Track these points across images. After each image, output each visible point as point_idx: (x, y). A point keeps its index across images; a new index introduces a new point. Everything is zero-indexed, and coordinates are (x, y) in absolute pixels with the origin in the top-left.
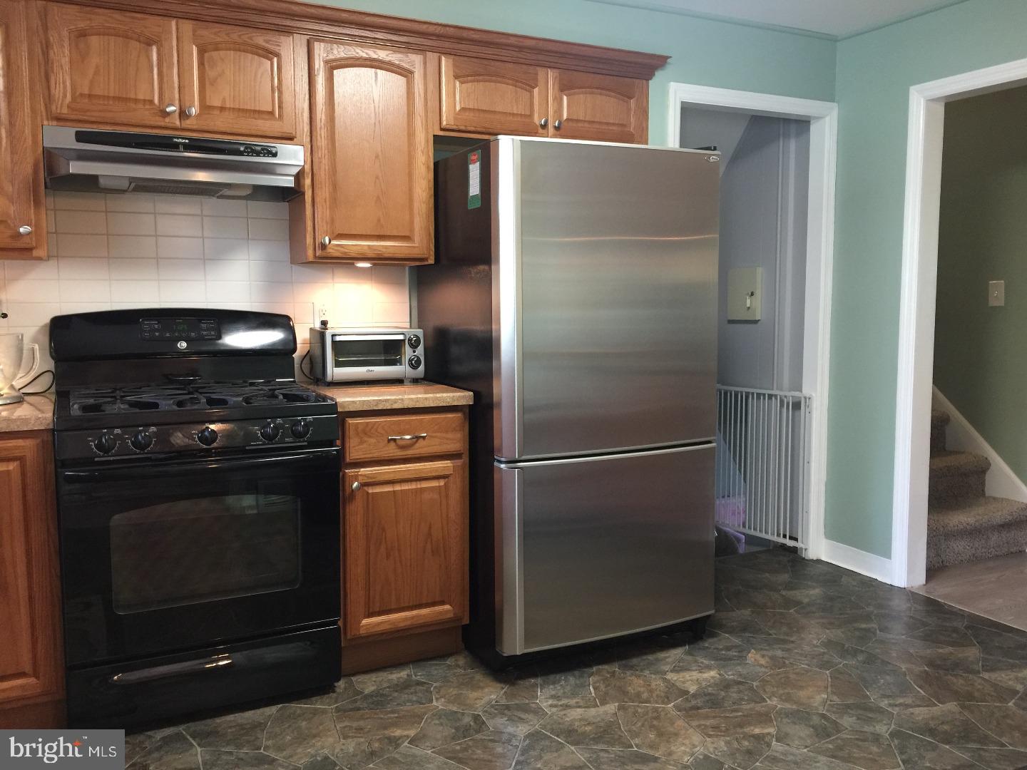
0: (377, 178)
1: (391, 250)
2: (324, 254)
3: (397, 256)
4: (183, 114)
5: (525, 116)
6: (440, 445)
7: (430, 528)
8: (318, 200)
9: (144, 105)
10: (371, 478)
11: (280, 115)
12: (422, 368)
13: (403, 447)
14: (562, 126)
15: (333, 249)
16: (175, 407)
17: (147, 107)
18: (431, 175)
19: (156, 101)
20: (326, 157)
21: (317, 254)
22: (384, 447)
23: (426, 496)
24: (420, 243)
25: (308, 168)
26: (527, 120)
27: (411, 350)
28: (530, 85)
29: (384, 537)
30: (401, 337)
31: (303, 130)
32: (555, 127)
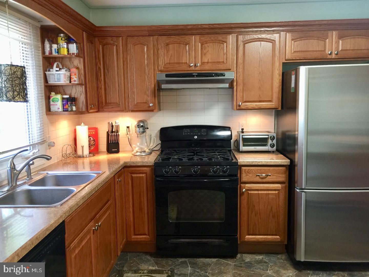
0: (260, 80)
1: (264, 106)
2: (240, 108)
3: (266, 108)
4: (195, 66)
5: (322, 51)
6: (276, 178)
7: (272, 208)
8: (238, 90)
9: (185, 64)
10: (250, 188)
11: (226, 62)
12: (275, 148)
13: (262, 178)
14: (339, 53)
15: (243, 106)
16: (187, 161)
17: (185, 65)
18: (281, 77)
19: (188, 62)
20: (242, 75)
21: (237, 108)
22: (255, 178)
23: (270, 196)
24: (275, 103)
25: (235, 79)
26: (323, 52)
27: (271, 141)
28: (324, 38)
29: (254, 209)
30: (267, 137)
31: (234, 66)
32: (335, 54)
